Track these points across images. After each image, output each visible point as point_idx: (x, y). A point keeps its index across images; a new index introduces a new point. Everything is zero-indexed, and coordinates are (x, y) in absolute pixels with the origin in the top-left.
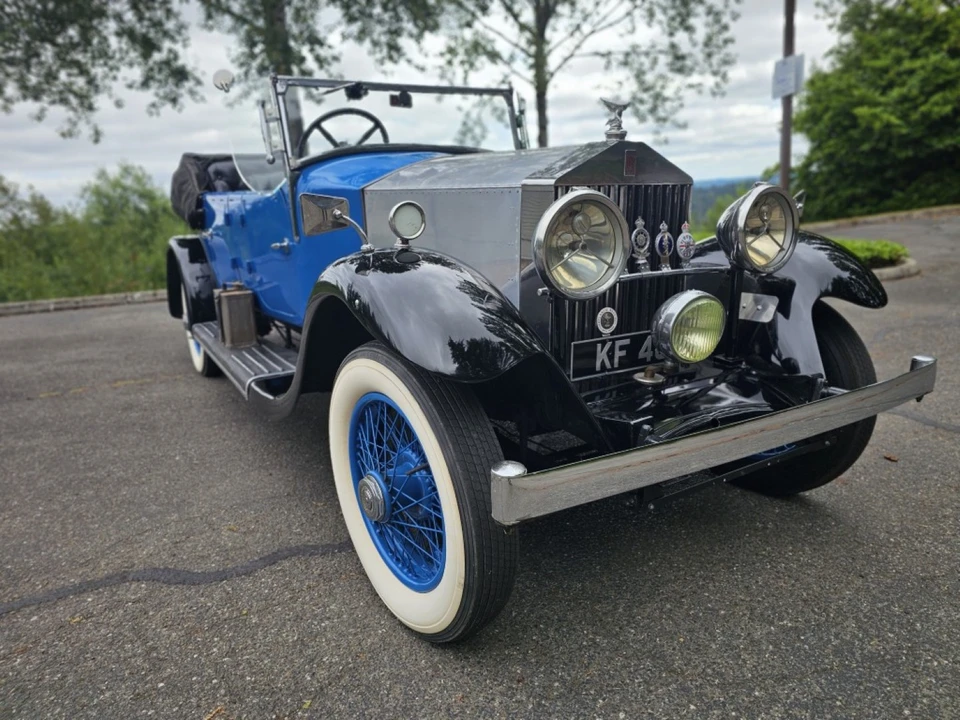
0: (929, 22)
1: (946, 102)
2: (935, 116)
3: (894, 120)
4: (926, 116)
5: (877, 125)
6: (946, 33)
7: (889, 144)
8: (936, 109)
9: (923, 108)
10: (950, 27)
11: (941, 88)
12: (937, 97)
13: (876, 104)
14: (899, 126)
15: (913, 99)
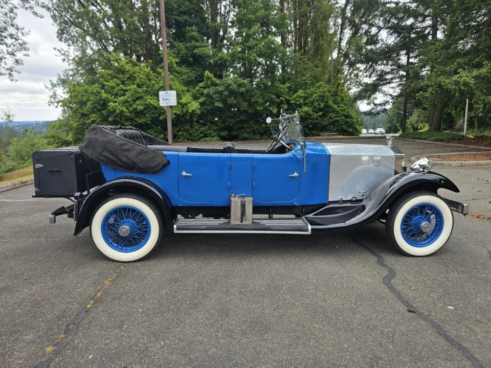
0: (128, 72)
1: (141, 105)
2: (139, 110)
3: (124, 109)
4: (136, 109)
5: (118, 111)
6: (134, 77)
7: (121, 119)
8: (139, 107)
9: (134, 106)
10: (136, 75)
11: (138, 99)
12: (137, 102)
13: (116, 102)
14: (126, 112)
15: (129, 102)
